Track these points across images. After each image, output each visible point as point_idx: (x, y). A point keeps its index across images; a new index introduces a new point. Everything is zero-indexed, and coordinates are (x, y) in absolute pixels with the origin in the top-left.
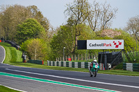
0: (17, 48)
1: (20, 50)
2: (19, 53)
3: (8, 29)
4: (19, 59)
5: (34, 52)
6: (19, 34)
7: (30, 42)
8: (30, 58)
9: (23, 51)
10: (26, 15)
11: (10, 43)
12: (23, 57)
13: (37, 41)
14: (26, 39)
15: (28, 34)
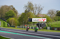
0: (5, 21)
1: (6, 22)
2: (6, 23)
3: (2, 14)
4: (6, 25)
5: (12, 23)
6: (6, 16)
8: (10, 25)
9: (8, 22)
10: (9, 9)
11: (3, 19)
12: (8, 25)
13: (13, 19)
14: (9, 18)
15: (10, 16)
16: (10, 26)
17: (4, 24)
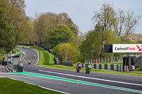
0: (49, 51)
1: (52, 53)
2: (51, 56)
3: (42, 34)
4: (51, 61)
5: (64, 55)
6: (51, 39)
7: (61, 46)
8: (61, 61)
9: (55, 54)
10: (57, 22)
11: (43, 47)
13: (68, 45)
14: (57, 43)
15: (60, 39)
16: (59, 64)
17: (46, 57)
